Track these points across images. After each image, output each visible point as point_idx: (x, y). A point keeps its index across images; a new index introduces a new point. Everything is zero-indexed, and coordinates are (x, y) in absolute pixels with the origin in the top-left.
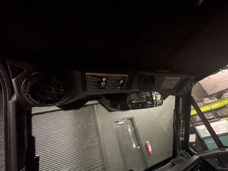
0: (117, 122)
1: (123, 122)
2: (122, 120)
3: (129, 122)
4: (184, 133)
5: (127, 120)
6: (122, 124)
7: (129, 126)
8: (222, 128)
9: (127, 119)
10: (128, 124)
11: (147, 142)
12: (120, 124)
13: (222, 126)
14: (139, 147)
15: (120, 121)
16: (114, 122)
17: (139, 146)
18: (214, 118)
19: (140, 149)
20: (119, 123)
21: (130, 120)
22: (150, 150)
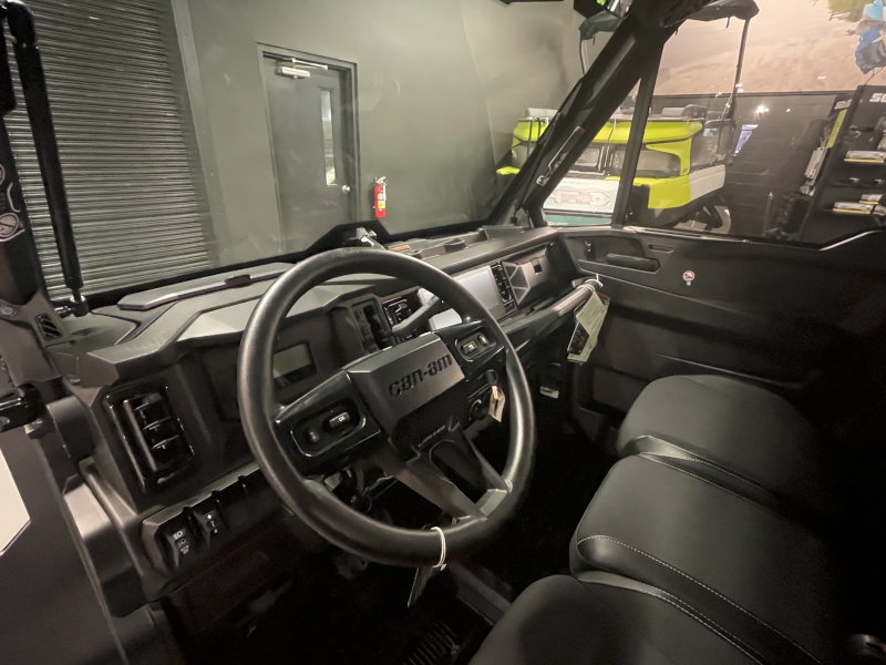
0: (280, 59)
1: (306, 74)
2: (306, 60)
3: (334, 81)
4: (557, 166)
5: (326, 67)
6: (300, 78)
7: (327, 98)
8: (598, 199)
9: (330, 67)
10: (324, 89)
11: (380, 181)
12: (291, 77)
13: (599, 195)
14: (346, 188)
15: (294, 61)
16: (267, 55)
17: (348, 185)
18: (595, 169)
19: (350, 193)
20: (286, 70)
21: (337, 73)
22: (382, 205)
